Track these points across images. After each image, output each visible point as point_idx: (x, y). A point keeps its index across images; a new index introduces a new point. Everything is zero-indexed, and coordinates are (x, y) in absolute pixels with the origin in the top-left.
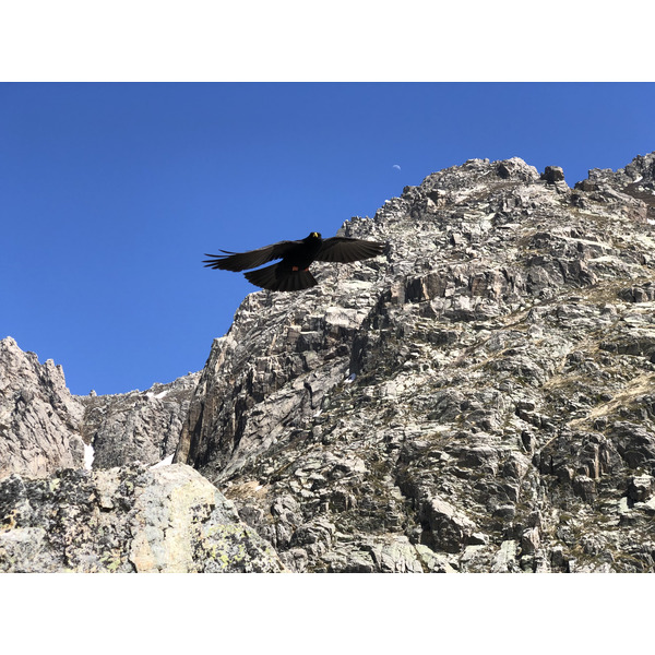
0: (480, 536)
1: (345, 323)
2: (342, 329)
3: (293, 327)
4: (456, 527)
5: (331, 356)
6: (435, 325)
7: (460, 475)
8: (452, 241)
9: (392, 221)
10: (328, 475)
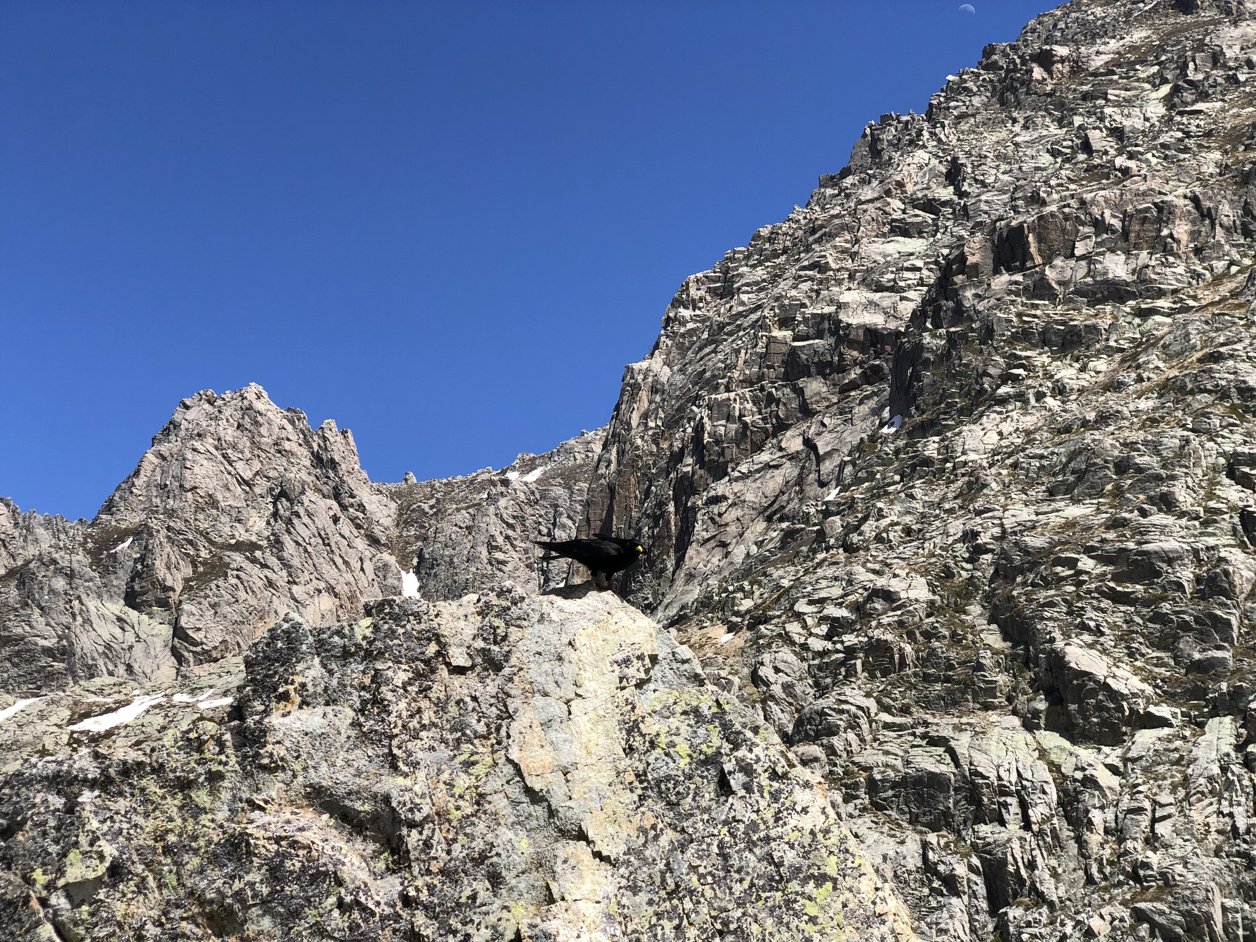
0: (1163, 711)
1: (877, 320)
2: (871, 332)
3: (777, 333)
4: (1115, 696)
5: (854, 385)
6: (1057, 312)
7: (1118, 598)
8: (1086, 147)
9: (962, 117)
10: (857, 608)
